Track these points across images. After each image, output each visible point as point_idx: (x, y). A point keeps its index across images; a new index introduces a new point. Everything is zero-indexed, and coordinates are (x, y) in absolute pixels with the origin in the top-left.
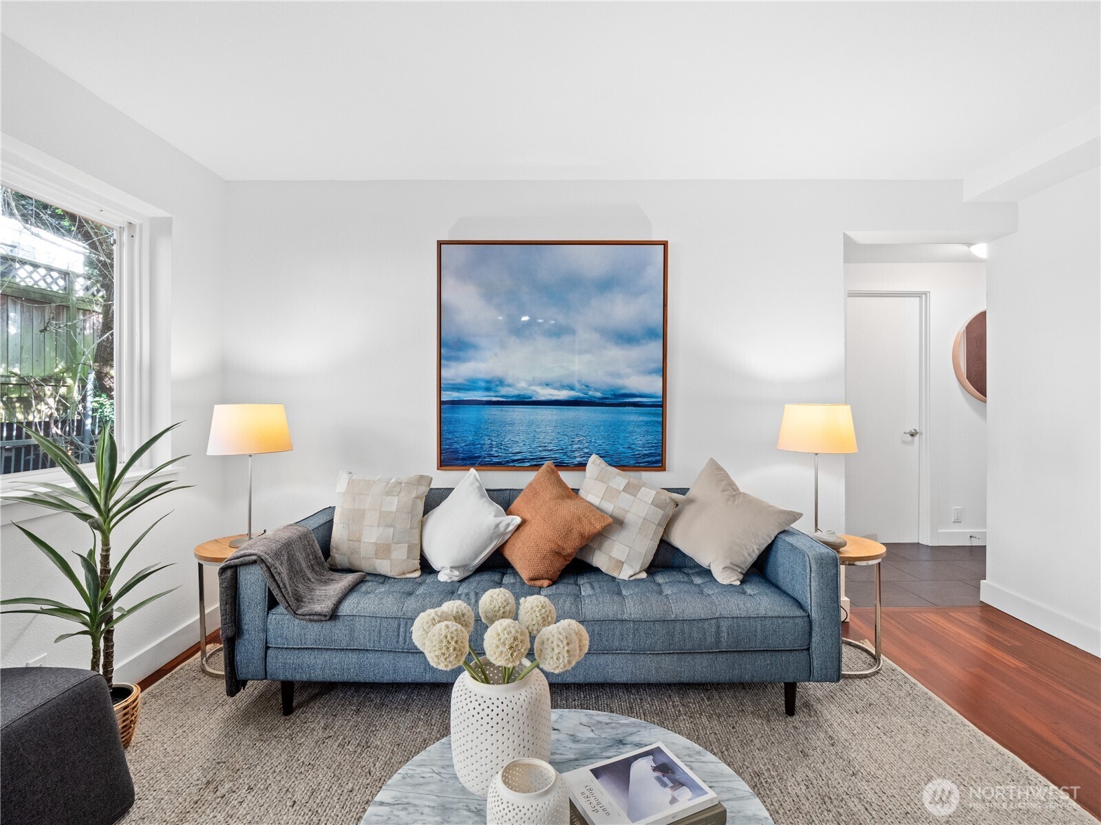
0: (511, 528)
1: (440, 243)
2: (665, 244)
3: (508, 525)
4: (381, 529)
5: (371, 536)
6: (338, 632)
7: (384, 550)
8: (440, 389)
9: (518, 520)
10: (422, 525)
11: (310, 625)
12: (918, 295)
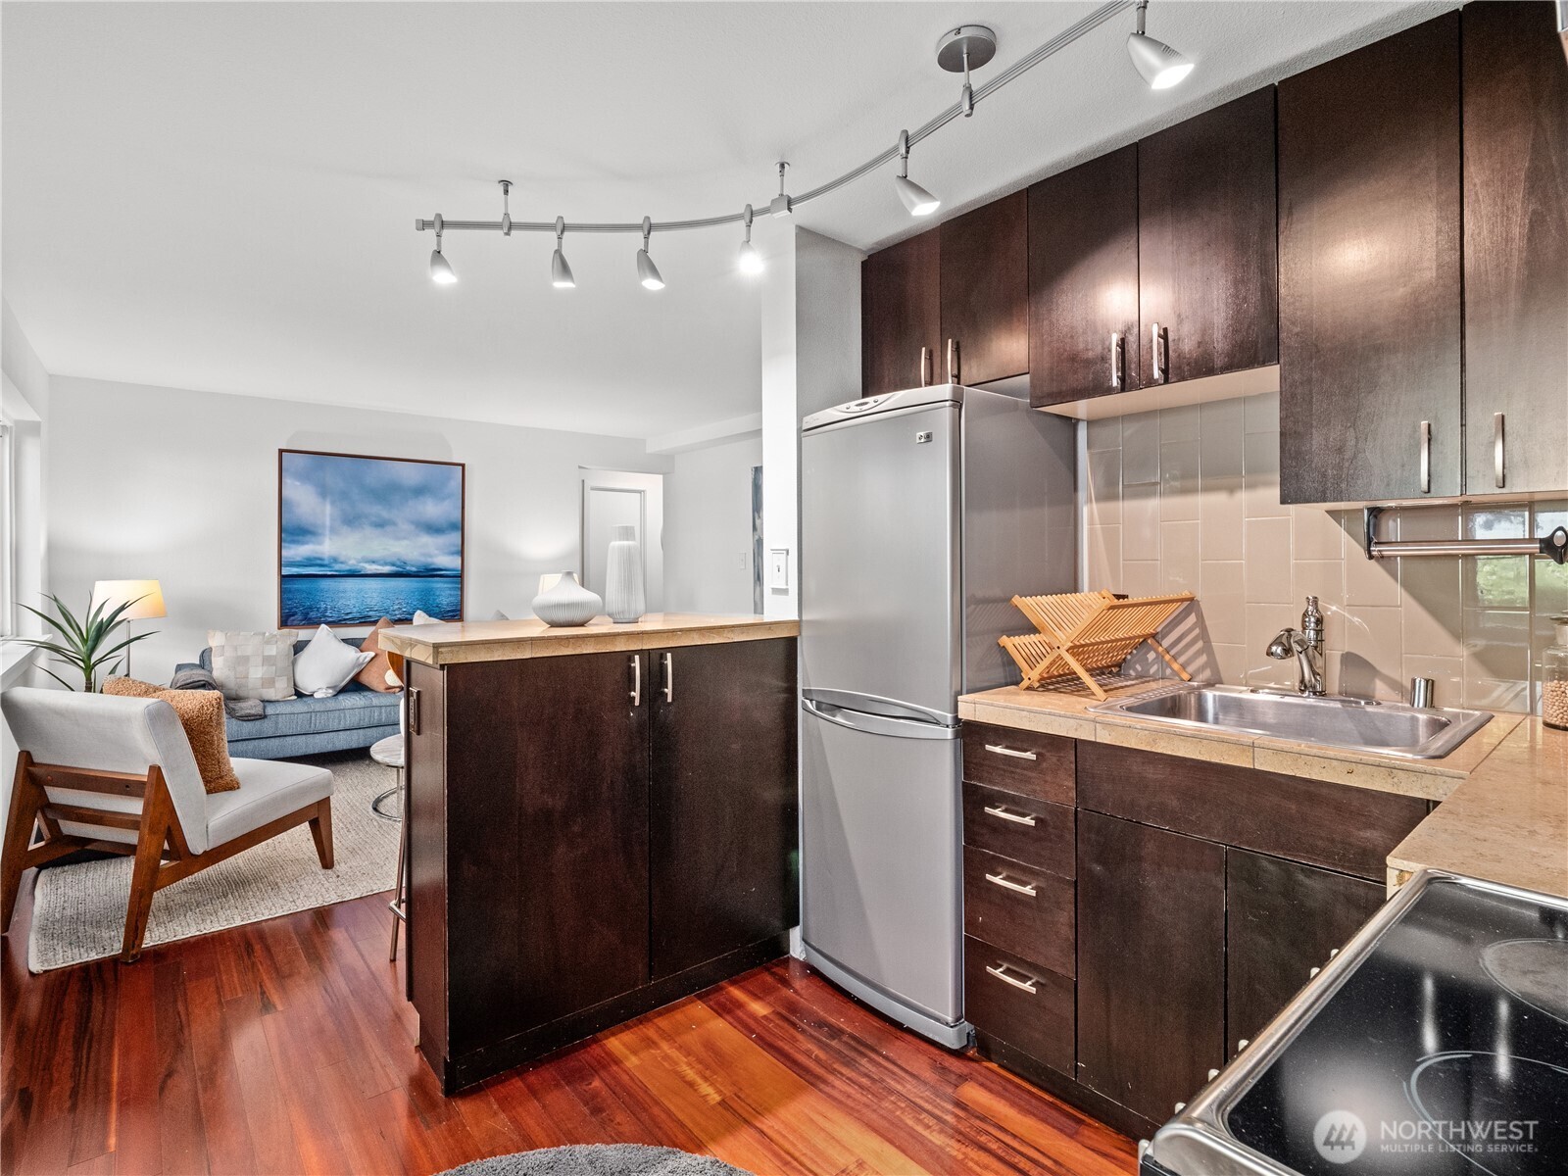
0: (368, 659)
1: (281, 451)
2: (463, 466)
3: (365, 658)
4: (265, 668)
5: (256, 673)
6: (266, 727)
7: (269, 682)
8: (280, 565)
9: (372, 654)
10: (294, 663)
11: (245, 723)
12: (640, 492)
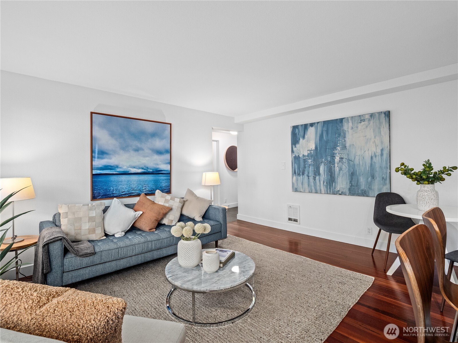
0: (139, 215)
1: (92, 113)
2: (171, 124)
4: (90, 223)
5: (86, 226)
7: (93, 231)
8: (92, 169)
9: (141, 212)
12: (216, 141)
